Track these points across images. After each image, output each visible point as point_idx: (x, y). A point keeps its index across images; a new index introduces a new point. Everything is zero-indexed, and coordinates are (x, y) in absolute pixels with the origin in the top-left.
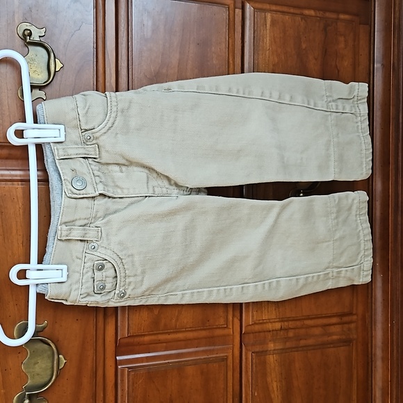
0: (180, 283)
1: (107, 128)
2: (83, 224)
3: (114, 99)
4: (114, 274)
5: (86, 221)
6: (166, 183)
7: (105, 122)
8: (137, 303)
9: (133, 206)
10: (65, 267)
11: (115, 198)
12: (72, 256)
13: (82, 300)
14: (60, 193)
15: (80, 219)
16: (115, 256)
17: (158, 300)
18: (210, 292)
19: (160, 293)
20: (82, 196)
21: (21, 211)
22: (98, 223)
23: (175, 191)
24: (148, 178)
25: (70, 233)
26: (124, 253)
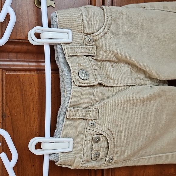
0: (148, 150)
1: (104, 32)
2: (86, 106)
3: (109, 11)
4: (106, 145)
5: (88, 104)
6: (143, 76)
7: (103, 28)
8: (119, 166)
9: (121, 93)
10: (71, 140)
11: (107, 87)
12: (76, 131)
13: (83, 165)
14: (69, 82)
15: (84, 103)
16: (108, 132)
17: (133, 163)
18: (167, 157)
19: (135, 157)
20: (86, 85)
21: (37, 93)
22: (96, 106)
23: (149, 82)
24: (131, 72)
25: (76, 113)
26: (114, 129)
